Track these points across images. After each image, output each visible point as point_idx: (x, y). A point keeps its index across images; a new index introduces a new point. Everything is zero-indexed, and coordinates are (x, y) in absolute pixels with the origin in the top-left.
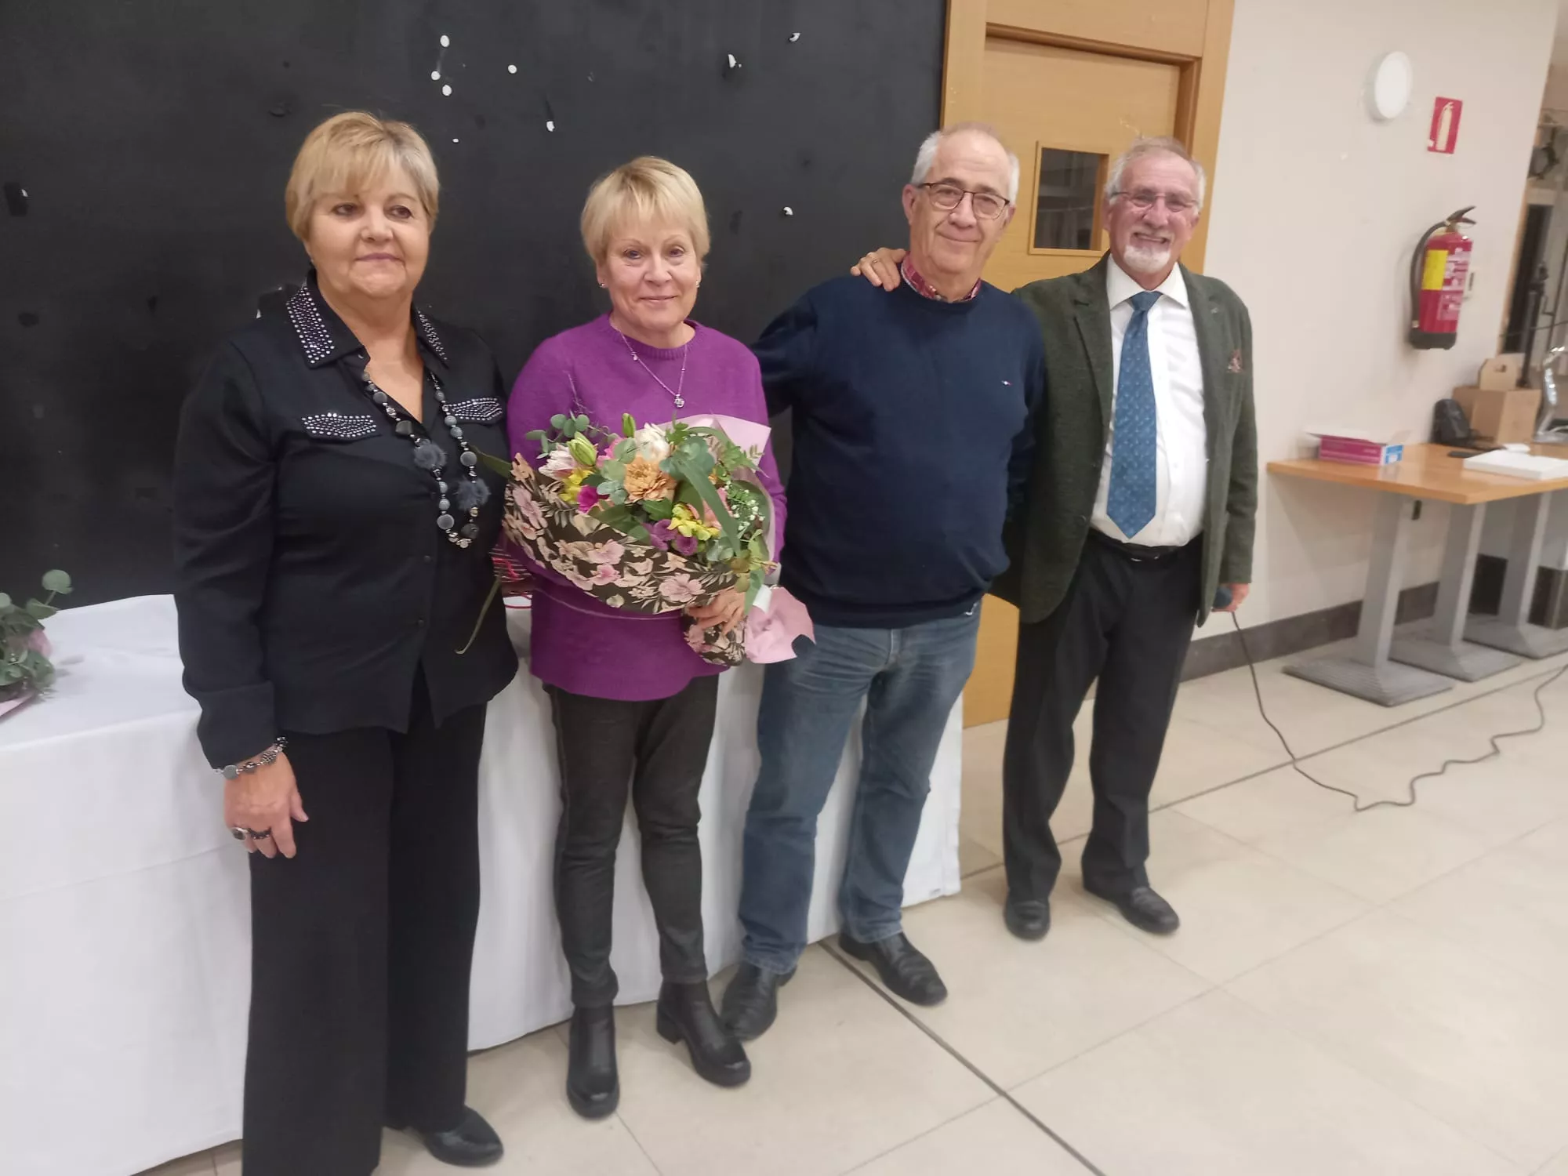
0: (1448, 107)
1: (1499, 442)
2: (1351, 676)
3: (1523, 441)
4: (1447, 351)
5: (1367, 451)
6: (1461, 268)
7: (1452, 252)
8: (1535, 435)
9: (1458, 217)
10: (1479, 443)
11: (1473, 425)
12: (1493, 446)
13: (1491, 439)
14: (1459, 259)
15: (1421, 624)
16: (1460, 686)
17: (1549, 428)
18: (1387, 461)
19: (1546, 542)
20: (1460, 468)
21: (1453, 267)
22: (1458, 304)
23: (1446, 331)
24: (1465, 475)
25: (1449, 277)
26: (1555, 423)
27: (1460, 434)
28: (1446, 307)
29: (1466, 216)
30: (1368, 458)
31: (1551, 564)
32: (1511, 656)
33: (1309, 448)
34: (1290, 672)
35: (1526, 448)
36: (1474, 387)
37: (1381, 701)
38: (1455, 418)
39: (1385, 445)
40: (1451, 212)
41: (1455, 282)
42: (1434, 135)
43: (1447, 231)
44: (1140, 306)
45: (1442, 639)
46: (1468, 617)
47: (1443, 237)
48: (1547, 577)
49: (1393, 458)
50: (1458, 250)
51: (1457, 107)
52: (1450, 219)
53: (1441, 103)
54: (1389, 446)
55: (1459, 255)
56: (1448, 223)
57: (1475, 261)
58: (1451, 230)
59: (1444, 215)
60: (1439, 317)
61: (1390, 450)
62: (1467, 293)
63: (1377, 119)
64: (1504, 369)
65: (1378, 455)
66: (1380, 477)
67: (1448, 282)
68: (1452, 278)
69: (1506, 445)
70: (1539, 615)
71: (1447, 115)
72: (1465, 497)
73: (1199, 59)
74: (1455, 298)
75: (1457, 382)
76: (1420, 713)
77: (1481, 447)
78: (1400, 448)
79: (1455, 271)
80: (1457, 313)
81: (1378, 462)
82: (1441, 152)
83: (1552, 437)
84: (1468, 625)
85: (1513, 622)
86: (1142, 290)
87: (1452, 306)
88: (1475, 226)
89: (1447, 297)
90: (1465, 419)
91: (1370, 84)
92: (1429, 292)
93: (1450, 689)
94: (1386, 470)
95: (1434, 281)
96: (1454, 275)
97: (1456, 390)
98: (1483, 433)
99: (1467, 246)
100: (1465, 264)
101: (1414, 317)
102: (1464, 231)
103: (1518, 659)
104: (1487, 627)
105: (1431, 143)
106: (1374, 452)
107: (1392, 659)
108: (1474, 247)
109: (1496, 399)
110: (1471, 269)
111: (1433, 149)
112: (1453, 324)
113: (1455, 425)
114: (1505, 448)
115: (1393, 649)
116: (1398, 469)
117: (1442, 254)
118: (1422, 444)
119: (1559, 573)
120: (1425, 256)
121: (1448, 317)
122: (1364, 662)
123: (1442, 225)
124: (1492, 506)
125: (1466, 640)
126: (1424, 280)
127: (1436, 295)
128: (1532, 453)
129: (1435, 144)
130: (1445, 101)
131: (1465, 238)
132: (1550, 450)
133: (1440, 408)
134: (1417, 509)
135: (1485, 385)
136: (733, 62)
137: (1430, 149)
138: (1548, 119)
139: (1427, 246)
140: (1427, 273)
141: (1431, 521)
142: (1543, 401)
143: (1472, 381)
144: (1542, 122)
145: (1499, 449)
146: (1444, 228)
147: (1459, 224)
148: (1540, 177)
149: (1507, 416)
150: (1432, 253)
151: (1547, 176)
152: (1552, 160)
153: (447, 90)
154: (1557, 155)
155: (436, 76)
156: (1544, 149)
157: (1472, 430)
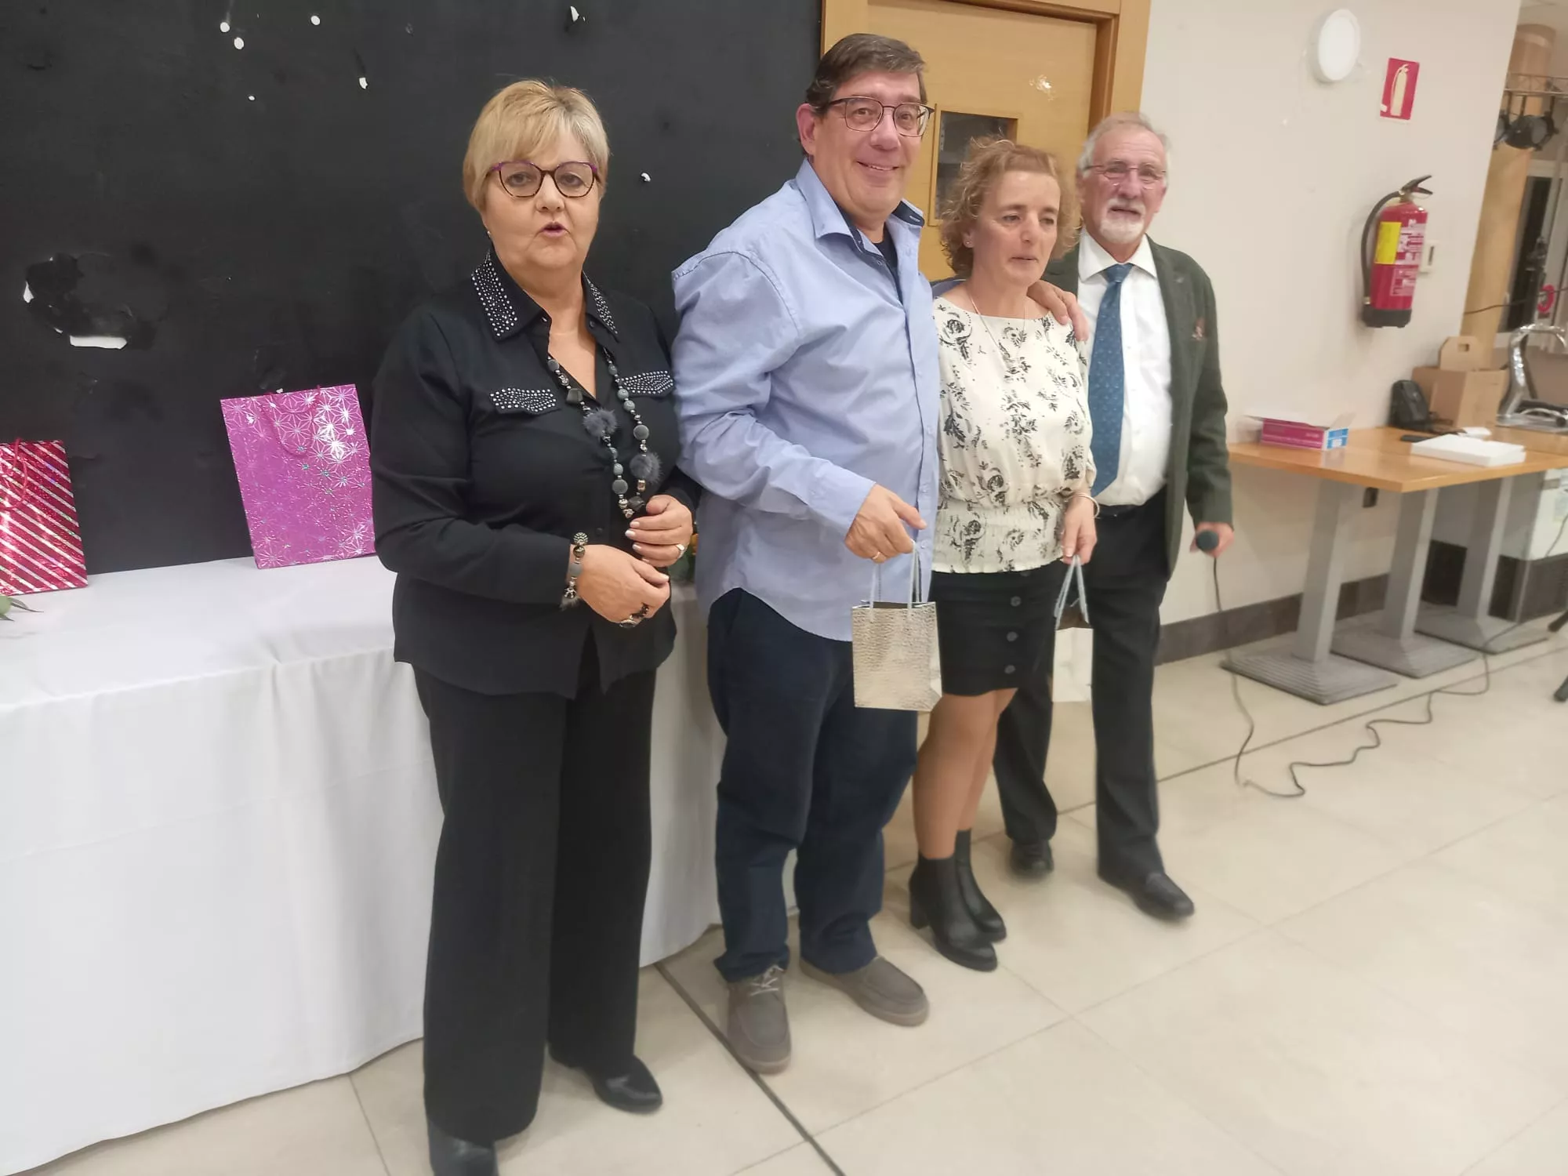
0: (1404, 69)
1: (1459, 426)
2: (1288, 673)
3: (1488, 425)
4: (1402, 329)
5: (1308, 435)
6: (1416, 242)
7: (1405, 224)
8: (1501, 419)
9: (1413, 187)
10: (1436, 427)
11: (1432, 408)
12: (1452, 429)
13: (1451, 423)
14: (1414, 232)
15: (1373, 618)
16: (1405, 683)
17: (1519, 410)
18: (1329, 446)
19: (1508, 533)
20: (1408, 453)
21: (1406, 239)
22: (1413, 279)
23: (1400, 307)
24: (1412, 461)
25: (1402, 251)
26: (1522, 406)
27: (1418, 417)
28: (1399, 282)
29: (1421, 185)
30: (1310, 442)
31: (1514, 554)
32: (1466, 651)
33: (1250, 432)
34: (1228, 667)
35: (1487, 432)
36: (1436, 367)
37: (1316, 700)
38: (1414, 401)
39: (1327, 429)
40: (1406, 180)
41: (1408, 255)
42: (1387, 99)
43: (1401, 202)
44: (1113, 278)
45: (1392, 631)
46: (1421, 609)
47: (1397, 207)
48: (1509, 568)
49: (1337, 443)
50: (1412, 222)
51: (1413, 69)
52: (1404, 189)
53: (1394, 65)
54: (1330, 430)
55: (1413, 227)
56: (1402, 194)
57: (1431, 233)
58: (1405, 200)
59: (1397, 187)
60: (1391, 294)
61: (1332, 434)
62: (1424, 266)
63: (1322, 81)
64: (1467, 347)
65: (1320, 439)
66: (1322, 464)
67: (1400, 256)
68: (1406, 252)
69: (1466, 429)
70: (1501, 607)
71: (1402, 78)
72: (1400, 485)
73: (1116, 16)
74: (1409, 273)
75: (1420, 362)
76: (1355, 713)
77: (1438, 431)
78: (1345, 431)
79: (1409, 243)
80: (1412, 288)
81: (1319, 447)
82: (1396, 117)
83: (1522, 419)
84: (1420, 618)
85: (1472, 614)
86: (1116, 263)
87: (1405, 282)
88: (1432, 196)
89: (1401, 272)
90: (1424, 401)
91: (1313, 44)
92: (1382, 266)
93: (1394, 686)
94: (1328, 454)
95: (1387, 255)
96: (1406, 248)
97: (1416, 371)
98: (1442, 416)
99: (1421, 218)
100: (1420, 236)
101: (1366, 294)
102: (1419, 201)
103: (1473, 653)
104: (1443, 619)
105: (1384, 108)
106: (1316, 436)
107: (1333, 652)
108: (1430, 219)
109: (1456, 380)
110: (1428, 242)
111: (1386, 114)
112: (1408, 300)
113: (1413, 406)
114: (1464, 432)
115: (1334, 641)
116: (1342, 455)
117: (1396, 226)
118: (1378, 428)
119: (1524, 562)
120: (1378, 228)
121: (1401, 293)
122: (1305, 657)
123: (1396, 195)
124: (1445, 492)
125: (1418, 632)
126: (1376, 255)
127: (1390, 268)
128: (1495, 438)
129: (1389, 109)
130: (1400, 63)
131: (1421, 209)
132: (1515, 434)
133: (1398, 389)
134: (1371, 496)
135: (1445, 366)
136: (575, 15)
137: (1383, 114)
138: (1548, 85)
139: (1379, 217)
140: (1379, 247)
141: (1386, 512)
142: (1511, 384)
143: (1433, 361)
144: (1542, 90)
145: (1455, 433)
146: (1398, 199)
147: (1415, 194)
148: (1538, 147)
149: (1469, 398)
150: (1386, 225)
151: (1547, 147)
152: (1551, 129)
153: (239, 43)
154: (1557, 125)
155: (225, 27)
156: (1543, 118)
157: (1431, 413)
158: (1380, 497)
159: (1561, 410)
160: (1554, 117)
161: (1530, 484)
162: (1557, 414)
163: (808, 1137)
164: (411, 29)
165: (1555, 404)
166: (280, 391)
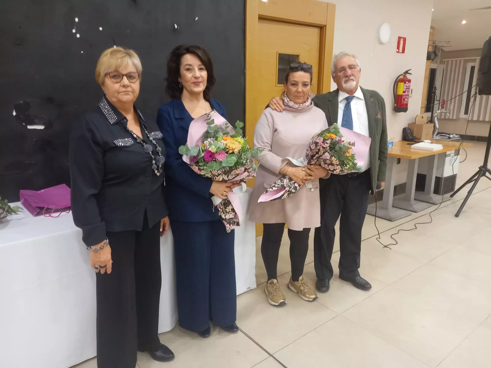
0: (402, 40)
1: (422, 140)
3: (430, 139)
4: (405, 113)
6: (408, 88)
7: (405, 83)
8: (433, 137)
9: (407, 72)
10: (417, 140)
12: (420, 141)
13: (420, 139)
15: (402, 195)
16: (414, 214)
17: (437, 135)
19: (437, 169)
20: (410, 148)
21: (405, 87)
22: (408, 99)
23: (405, 107)
24: (412, 150)
26: (438, 133)
27: (411, 138)
28: (404, 100)
29: (409, 72)
31: (439, 176)
32: (429, 204)
35: (430, 141)
36: (415, 123)
37: (390, 220)
38: (409, 133)
40: (404, 71)
41: (407, 92)
42: (398, 48)
43: (403, 77)
45: (408, 199)
46: (415, 192)
47: (402, 78)
48: (438, 179)
49: (390, 146)
50: (407, 82)
51: (405, 40)
52: (404, 73)
53: (400, 38)
55: (407, 84)
57: (412, 85)
58: (404, 76)
59: (402, 73)
60: (402, 103)
61: (390, 143)
62: (410, 95)
63: (381, 43)
64: (423, 117)
67: (404, 92)
69: (424, 141)
70: (437, 191)
71: (402, 42)
72: (411, 157)
73: (326, 26)
74: (407, 97)
75: (410, 122)
76: (401, 223)
78: (392, 142)
79: (406, 89)
80: (408, 101)
82: (401, 53)
83: (438, 138)
84: (415, 195)
85: (429, 194)
86: (348, 96)
87: (406, 99)
88: (412, 75)
89: (404, 97)
90: (412, 133)
91: (378, 33)
92: (399, 95)
93: (410, 215)
95: (400, 92)
97: (409, 124)
98: (417, 137)
99: (409, 81)
100: (409, 86)
101: (395, 103)
102: (408, 76)
103: (431, 205)
104: (421, 195)
105: (398, 50)
107: (393, 207)
108: (412, 81)
109: (421, 127)
110: (411, 88)
111: (398, 52)
112: (407, 105)
113: (409, 135)
114: (424, 142)
115: (393, 203)
116: (392, 149)
117: (402, 84)
118: (399, 141)
119: (442, 178)
120: (397, 84)
121: (405, 103)
122: (385, 208)
123: (402, 75)
124: (420, 159)
125: (415, 199)
126: (397, 92)
127: (402, 96)
128: (432, 143)
129: (399, 50)
130: (401, 38)
131: (409, 79)
132: (437, 142)
133: (405, 130)
134: (399, 161)
135: (417, 123)
136: (176, 27)
137: (397, 52)
138: (434, 43)
139: (398, 81)
140: (398, 90)
141: (403, 164)
142: (434, 126)
143: (414, 121)
144: (432, 44)
145: (422, 142)
146: (403, 76)
147: (407, 74)
148: (433, 60)
149: (424, 132)
150: (399, 83)
151: (435, 60)
152: (436, 55)
153: (78, 36)
154: (437, 54)
155: (74, 31)
156: (433, 52)
157: (414, 136)
158: (401, 161)
159: (449, 134)
160: (436, 51)
161: (443, 156)
162: (448, 135)
163: (271, 355)
164: (129, 31)
165: (448, 133)
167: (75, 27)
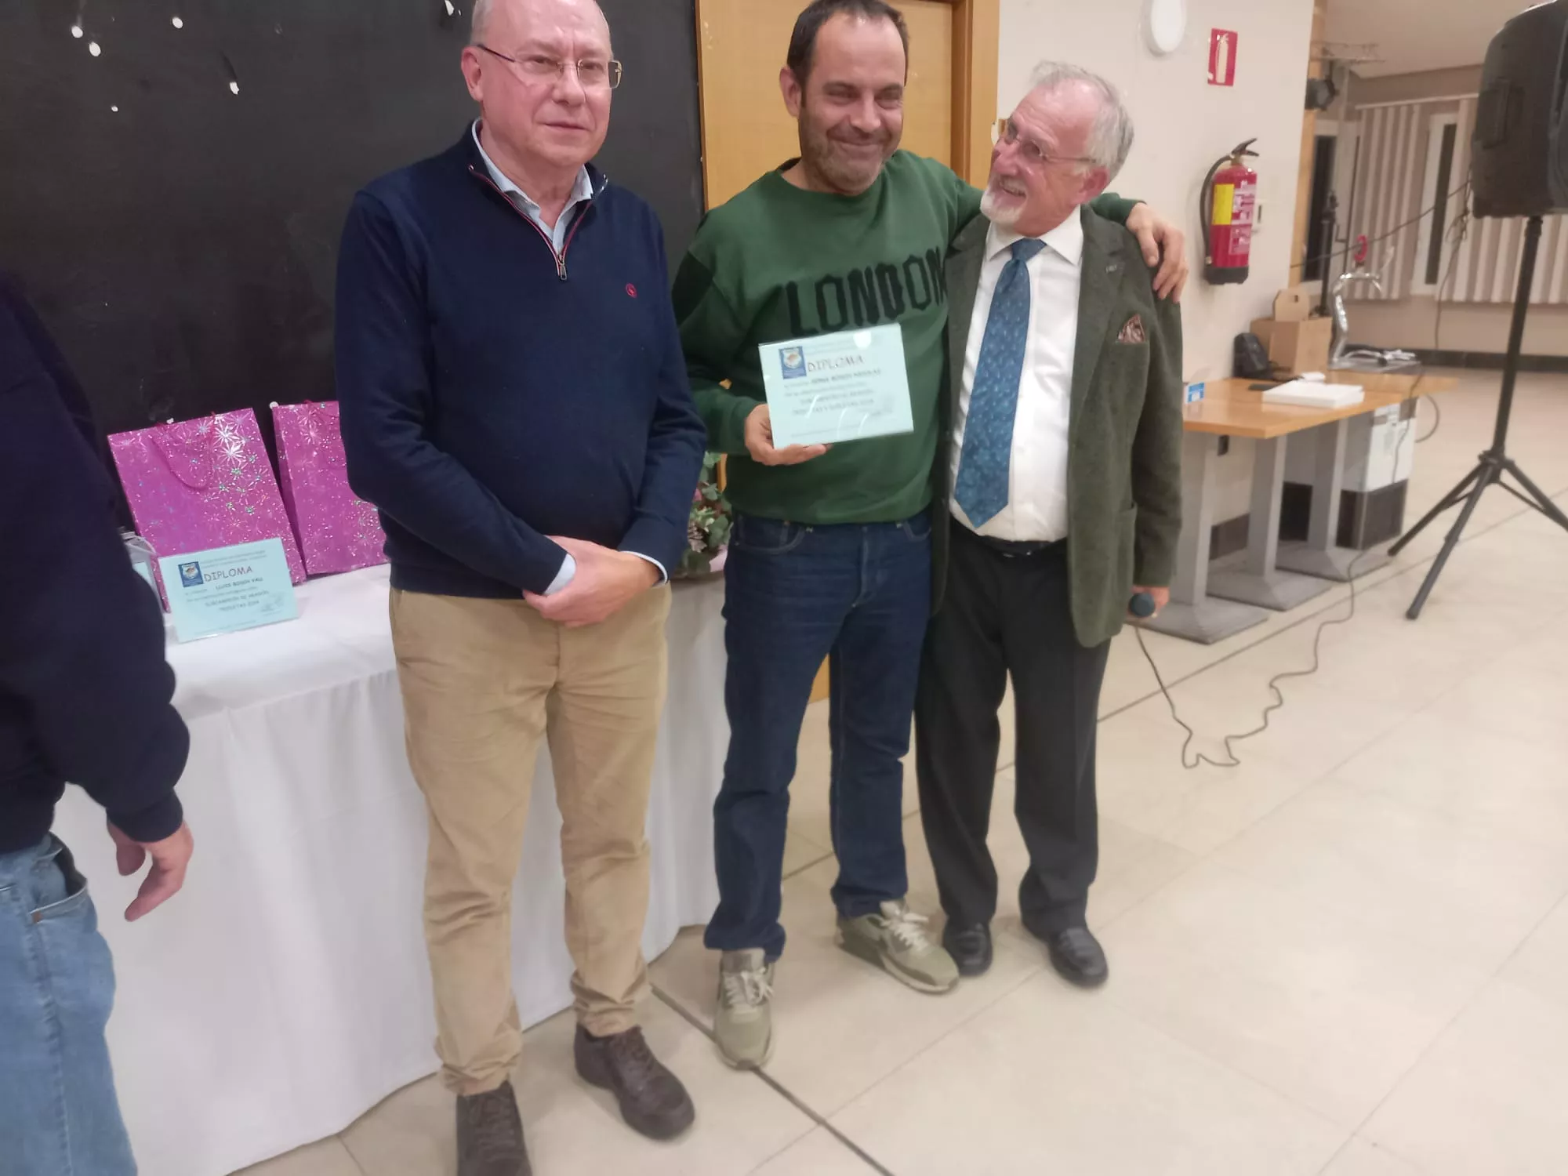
0: (1225, 39)
1: (1296, 373)
2: (1172, 617)
3: (1321, 370)
4: (1241, 286)
6: (1248, 202)
7: (1238, 186)
8: (1330, 362)
9: (1242, 150)
10: (1278, 375)
11: (1271, 358)
12: (1291, 376)
13: (1289, 370)
14: (1246, 193)
15: (1236, 557)
16: (1275, 615)
17: (1343, 354)
18: (1190, 399)
19: (1348, 465)
20: (1259, 400)
21: (1239, 200)
22: (1248, 238)
23: (1238, 265)
24: (1265, 408)
25: (1237, 211)
26: (1349, 349)
27: (1260, 367)
28: (1236, 241)
29: (1249, 148)
31: (1352, 487)
32: (1322, 581)
35: (1321, 376)
36: (1270, 319)
37: (1201, 640)
38: (1254, 352)
40: (1234, 145)
41: (1243, 216)
42: (1213, 68)
43: (1233, 164)
45: (1255, 569)
46: (1279, 545)
47: (1229, 170)
48: (1350, 500)
49: (1196, 396)
50: (1244, 183)
51: (1233, 39)
52: (1233, 152)
53: (1215, 33)
54: (1190, 385)
55: (1245, 188)
56: (1233, 157)
57: (1261, 193)
58: (1236, 163)
59: (1228, 149)
60: (1230, 252)
61: (1191, 389)
62: (1255, 225)
63: (1156, 53)
64: (1296, 298)
67: (1236, 216)
68: (1241, 212)
70: (1345, 539)
71: (1224, 47)
72: (1262, 432)
74: (1244, 231)
75: (1256, 315)
76: (1238, 648)
77: (1280, 378)
78: (1202, 385)
79: (1242, 204)
80: (1248, 246)
82: (1221, 84)
83: (1347, 363)
84: (1278, 554)
85: (1322, 547)
87: (1241, 240)
88: (1259, 158)
89: (1237, 231)
90: (1263, 352)
91: (1146, 17)
92: (1220, 227)
93: (1265, 620)
94: (1189, 408)
95: (1223, 217)
96: (1241, 208)
97: (1254, 324)
98: (1281, 365)
99: (1252, 179)
100: (1252, 196)
101: (1207, 253)
102: (1249, 164)
103: (1328, 583)
104: (1300, 554)
105: (1211, 76)
107: (1209, 595)
108: (1259, 180)
109: (1292, 328)
110: (1258, 201)
111: (1213, 82)
112: (1245, 258)
113: (1254, 358)
114: (1302, 378)
115: (1209, 585)
116: (1201, 406)
117: (1230, 187)
118: (1225, 379)
119: (1362, 495)
120: (1212, 191)
121: (1239, 251)
122: (1186, 602)
123: (1227, 158)
124: (1293, 437)
125: (1279, 568)
126: (1214, 218)
127: (1227, 229)
128: (1327, 381)
129: (1215, 77)
130: (1220, 33)
131: (1250, 170)
132: (1345, 377)
133: (1240, 343)
134: (1224, 444)
135: (1280, 316)
136: (450, 11)
137: (1211, 82)
138: (1325, 51)
139: (1214, 180)
140: (1216, 208)
141: (1237, 455)
142: (1335, 328)
143: (1269, 313)
144: (1320, 55)
145: (1296, 379)
146: (1229, 162)
147: (1243, 157)
148: (1323, 108)
149: (1303, 346)
150: (1220, 188)
151: (1330, 108)
152: (1333, 92)
153: (95, 49)
154: (1337, 87)
155: (77, 32)
156: (1325, 82)
157: (1271, 362)
158: (1232, 444)
159: (1381, 351)
160: (1335, 80)
161: (1363, 422)
162: (1378, 354)
164: (281, 30)
165: (1377, 345)
166: (170, 421)
167: (79, 19)
